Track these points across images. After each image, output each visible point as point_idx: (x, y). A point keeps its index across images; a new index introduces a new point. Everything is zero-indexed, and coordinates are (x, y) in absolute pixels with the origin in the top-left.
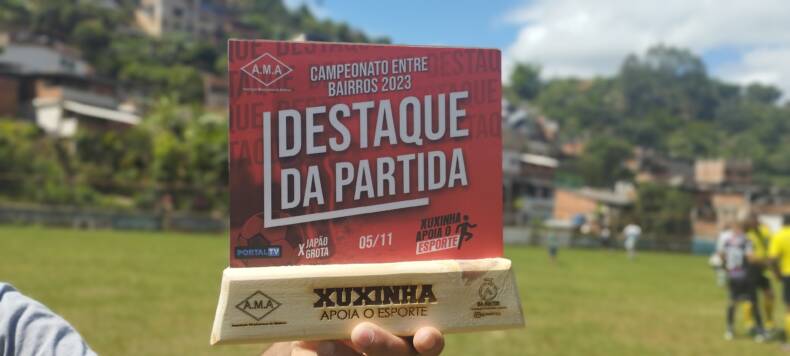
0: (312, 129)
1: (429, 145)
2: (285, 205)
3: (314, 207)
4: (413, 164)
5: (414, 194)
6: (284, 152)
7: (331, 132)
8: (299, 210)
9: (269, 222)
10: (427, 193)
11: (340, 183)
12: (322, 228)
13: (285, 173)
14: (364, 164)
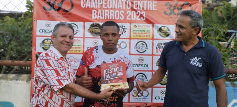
0: (108, 71)
1: (119, 72)
2: (106, 78)
3: (109, 78)
4: (118, 74)
5: (118, 76)
6: (106, 73)
7: (110, 71)
8: (108, 79)
9: (105, 80)
10: (119, 76)
11: (111, 76)
12: (110, 80)
13: (106, 75)
14: (113, 74)
